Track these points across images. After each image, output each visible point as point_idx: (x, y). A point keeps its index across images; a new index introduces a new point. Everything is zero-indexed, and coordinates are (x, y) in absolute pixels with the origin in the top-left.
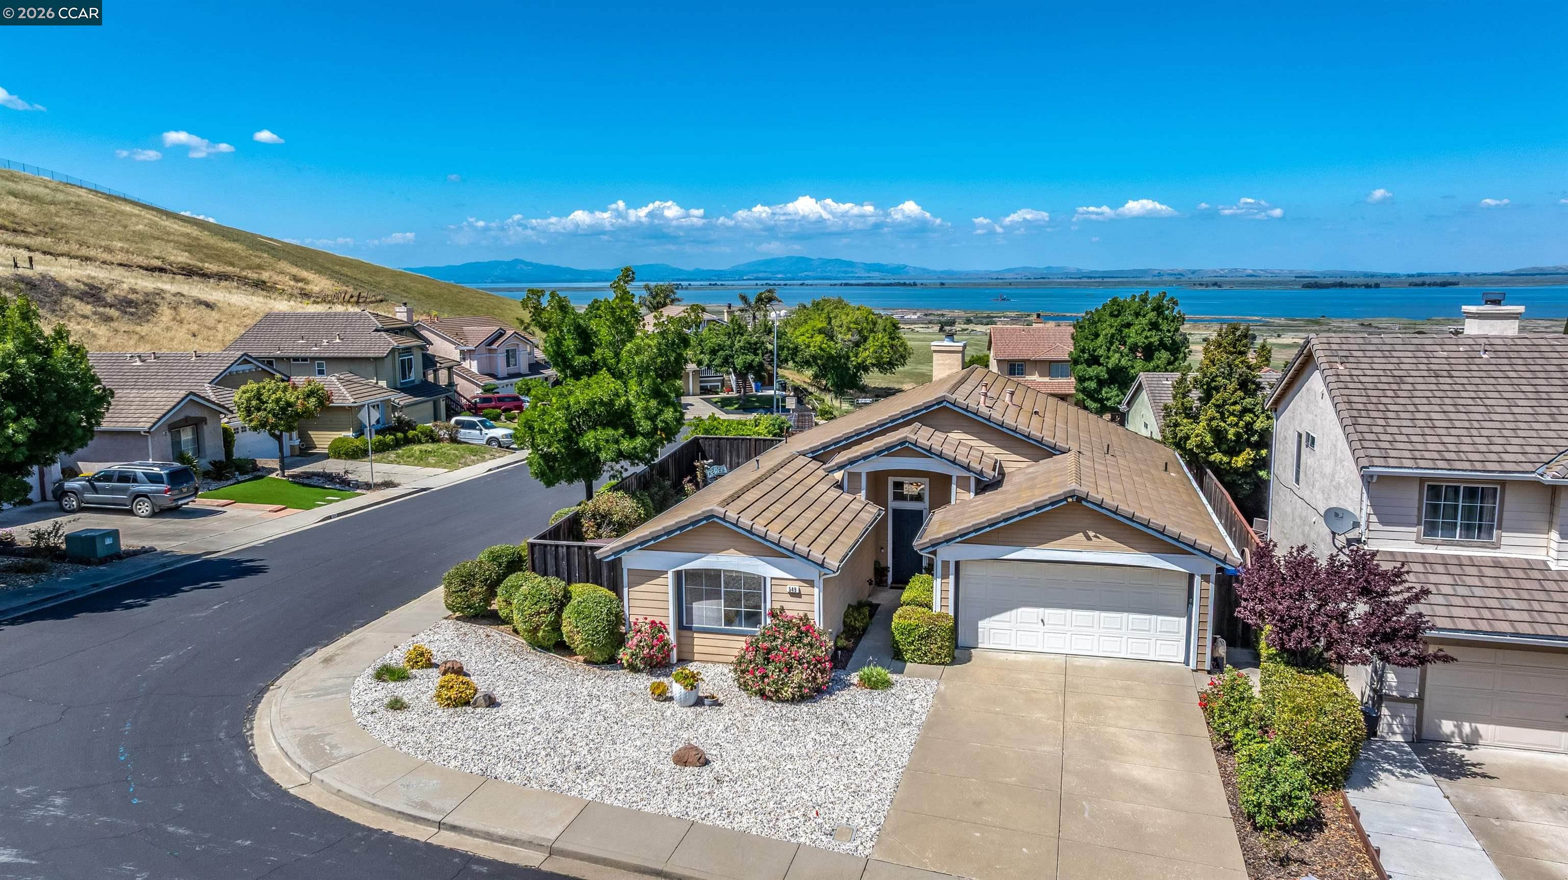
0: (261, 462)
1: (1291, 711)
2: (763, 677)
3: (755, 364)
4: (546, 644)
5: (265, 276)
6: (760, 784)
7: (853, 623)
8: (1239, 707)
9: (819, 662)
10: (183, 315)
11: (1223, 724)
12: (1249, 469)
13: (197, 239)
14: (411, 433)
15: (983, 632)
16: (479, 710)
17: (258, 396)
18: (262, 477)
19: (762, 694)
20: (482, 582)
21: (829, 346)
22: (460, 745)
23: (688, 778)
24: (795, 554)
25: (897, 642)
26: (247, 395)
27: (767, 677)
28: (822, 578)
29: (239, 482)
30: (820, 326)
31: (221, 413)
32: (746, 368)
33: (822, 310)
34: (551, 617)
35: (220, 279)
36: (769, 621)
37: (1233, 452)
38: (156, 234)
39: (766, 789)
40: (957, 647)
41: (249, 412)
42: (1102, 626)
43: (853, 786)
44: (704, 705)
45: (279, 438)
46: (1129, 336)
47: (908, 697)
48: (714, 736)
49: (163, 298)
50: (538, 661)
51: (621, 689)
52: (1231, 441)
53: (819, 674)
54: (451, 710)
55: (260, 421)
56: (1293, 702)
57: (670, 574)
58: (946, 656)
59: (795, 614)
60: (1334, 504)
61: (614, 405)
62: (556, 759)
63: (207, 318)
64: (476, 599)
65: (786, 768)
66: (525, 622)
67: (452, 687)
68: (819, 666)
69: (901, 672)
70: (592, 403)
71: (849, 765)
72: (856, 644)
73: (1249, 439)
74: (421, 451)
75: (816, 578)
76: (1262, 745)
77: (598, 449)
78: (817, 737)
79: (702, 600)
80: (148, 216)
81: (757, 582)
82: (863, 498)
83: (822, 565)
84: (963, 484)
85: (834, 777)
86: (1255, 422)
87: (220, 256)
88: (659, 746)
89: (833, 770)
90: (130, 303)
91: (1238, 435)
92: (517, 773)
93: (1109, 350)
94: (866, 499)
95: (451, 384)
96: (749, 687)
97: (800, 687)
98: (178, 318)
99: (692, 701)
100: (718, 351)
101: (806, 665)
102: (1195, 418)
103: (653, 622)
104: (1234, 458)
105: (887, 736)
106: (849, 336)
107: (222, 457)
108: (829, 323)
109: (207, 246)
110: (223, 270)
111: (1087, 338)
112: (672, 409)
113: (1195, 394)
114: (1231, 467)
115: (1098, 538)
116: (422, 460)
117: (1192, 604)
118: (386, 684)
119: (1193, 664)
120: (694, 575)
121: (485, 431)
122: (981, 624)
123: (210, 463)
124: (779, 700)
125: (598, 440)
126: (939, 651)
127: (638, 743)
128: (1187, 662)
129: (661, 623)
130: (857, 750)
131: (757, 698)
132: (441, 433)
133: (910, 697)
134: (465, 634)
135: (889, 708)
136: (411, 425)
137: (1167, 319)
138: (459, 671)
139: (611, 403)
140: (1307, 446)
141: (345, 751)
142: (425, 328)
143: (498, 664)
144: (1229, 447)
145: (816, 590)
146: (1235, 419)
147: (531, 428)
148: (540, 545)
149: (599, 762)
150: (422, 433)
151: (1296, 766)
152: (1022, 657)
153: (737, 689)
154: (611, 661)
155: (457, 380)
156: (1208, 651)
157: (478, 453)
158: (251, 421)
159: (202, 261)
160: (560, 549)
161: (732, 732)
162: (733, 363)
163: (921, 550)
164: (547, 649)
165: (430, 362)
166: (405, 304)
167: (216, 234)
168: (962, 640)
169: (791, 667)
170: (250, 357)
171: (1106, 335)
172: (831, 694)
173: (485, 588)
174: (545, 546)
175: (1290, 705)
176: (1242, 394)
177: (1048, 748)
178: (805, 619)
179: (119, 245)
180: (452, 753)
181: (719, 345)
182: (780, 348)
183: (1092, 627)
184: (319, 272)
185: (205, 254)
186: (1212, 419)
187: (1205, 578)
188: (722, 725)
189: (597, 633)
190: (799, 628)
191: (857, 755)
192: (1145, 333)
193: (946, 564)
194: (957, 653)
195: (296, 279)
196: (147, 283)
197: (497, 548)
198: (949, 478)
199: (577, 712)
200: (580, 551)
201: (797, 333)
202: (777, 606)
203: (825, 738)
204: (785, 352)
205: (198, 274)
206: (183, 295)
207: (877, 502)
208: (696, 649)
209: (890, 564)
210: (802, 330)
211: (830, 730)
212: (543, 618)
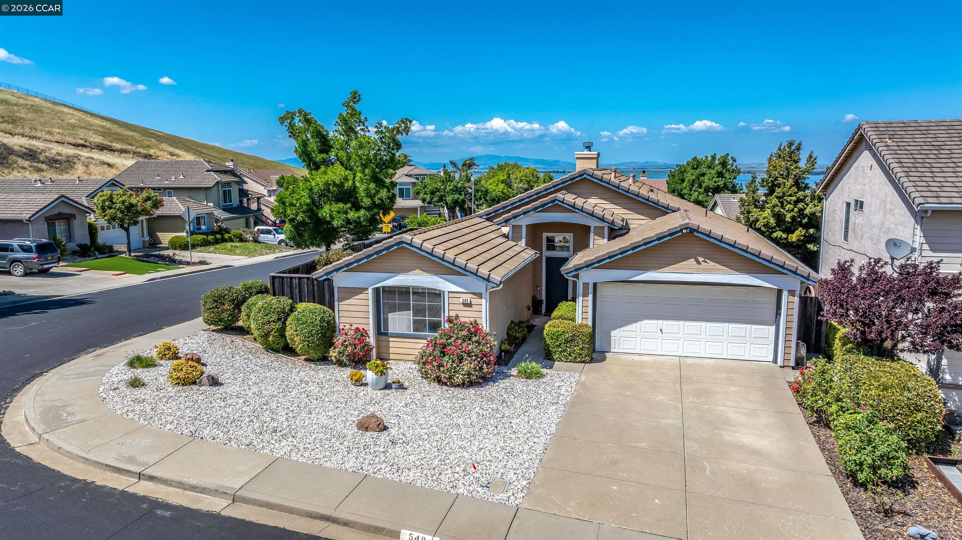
0: (116, 248)
1: (877, 388)
2: (439, 366)
3: (460, 200)
4: (276, 346)
5: (152, 152)
6: (428, 446)
7: (514, 334)
8: (830, 388)
9: (485, 356)
10: (91, 170)
11: (816, 401)
12: (800, 243)
13: (109, 129)
14: (226, 236)
15: (615, 340)
16: (203, 388)
17: (111, 199)
18: (115, 256)
19: (439, 381)
20: (230, 302)
21: (508, 191)
22: (179, 413)
23: (367, 440)
24: (467, 271)
25: (548, 345)
26: (103, 198)
27: (443, 366)
28: (488, 292)
29: (97, 258)
30: (502, 178)
31: (87, 212)
32: (454, 203)
33: (504, 169)
34: (278, 325)
35: (121, 153)
36: (446, 325)
37: (789, 231)
38: (82, 125)
39: (433, 449)
40: (594, 351)
41: (103, 209)
42: (708, 333)
43: (508, 448)
44: (392, 388)
45: (127, 230)
46: (704, 182)
47: (556, 385)
48: (395, 409)
49: (79, 159)
50: (268, 358)
51: (328, 377)
52: (788, 223)
53: (485, 365)
54: (180, 388)
55: (111, 216)
56: (878, 381)
57: (370, 291)
58: (586, 356)
59: (467, 320)
60: (893, 237)
61: (343, 186)
62: (258, 424)
63: (108, 172)
64: (225, 315)
65: (452, 434)
66: (259, 329)
67: (181, 370)
68: (485, 359)
69: (551, 367)
70: (327, 184)
71: (506, 432)
72: (517, 349)
73: (801, 221)
74: (232, 246)
75: (484, 292)
76: (856, 415)
77: (333, 218)
78: (481, 412)
79: (395, 311)
80: (78, 114)
81: (437, 295)
82: (523, 245)
83: (488, 280)
84: (599, 232)
85: (493, 441)
86: (805, 209)
87: (123, 139)
88: (348, 416)
89: (491, 435)
90: (56, 161)
91: (793, 218)
92: (221, 435)
93: (691, 190)
94: (526, 245)
95: (259, 209)
96: (429, 376)
97: (469, 374)
98: (88, 172)
99: (382, 386)
100: (436, 192)
101: (474, 358)
102: (762, 208)
103: (357, 329)
104: (790, 235)
105: (538, 412)
106: (521, 185)
107: (87, 241)
108: (509, 177)
109: (115, 134)
110: (124, 148)
111: (677, 183)
112: (386, 190)
113: (762, 191)
114: (788, 242)
115: (706, 262)
116: (231, 252)
117: (780, 315)
118: (135, 370)
119: (780, 361)
120: (390, 291)
121: (277, 235)
122: (613, 333)
123: (77, 245)
124: (453, 385)
125: (332, 211)
126: (581, 352)
127: (331, 414)
128: (775, 361)
129: (363, 329)
130: (513, 421)
131: (436, 384)
132: (248, 236)
133: (557, 384)
134: (215, 340)
135: (540, 392)
136: (227, 231)
137: (729, 171)
138: (198, 360)
139: (341, 185)
140: (855, 210)
141: (79, 417)
142: (245, 176)
143: (234, 359)
144: (787, 227)
145: (484, 301)
146: (792, 206)
147: (284, 203)
148: (279, 277)
149: (293, 427)
150: (234, 236)
151: (889, 432)
152: (646, 358)
153: (420, 378)
154: (324, 359)
155: (263, 207)
156: (793, 351)
157: (271, 248)
158: (105, 216)
159: (111, 142)
160: (294, 280)
161: (411, 407)
162: (446, 200)
163: (567, 274)
164: (277, 351)
165: (243, 193)
166: (232, 160)
167: (122, 126)
168: (598, 347)
169: (462, 359)
170: (116, 181)
171: (689, 180)
172: (494, 382)
173: (232, 306)
174: (283, 278)
175: (876, 384)
176: (796, 190)
177: (671, 421)
178: (475, 324)
179: (58, 130)
180: (170, 419)
181: (437, 188)
182: (477, 191)
183: (700, 334)
184: (187, 151)
185: (114, 138)
186: (774, 206)
187: (792, 293)
188: (403, 402)
189: (312, 335)
190: (469, 329)
191: (513, 424)
192: (714, 179)
193: (586, 285)
194: (594, 355)
195: (172, 154)
196: (71, 151)
197: (250, 282)
198: (587, 228)
199: (286, 391)
200: (309, 282)
201: (488, 183)
202: (453, 314)
203: (487, 412)
204: (480, 193)
205: (107, 149)
206: (93, 159)
207: (534, 248)
208: (391, 350)
209: (544, 297)
210: (491, 181)
211: (491, 406)
212: (273, 325)
